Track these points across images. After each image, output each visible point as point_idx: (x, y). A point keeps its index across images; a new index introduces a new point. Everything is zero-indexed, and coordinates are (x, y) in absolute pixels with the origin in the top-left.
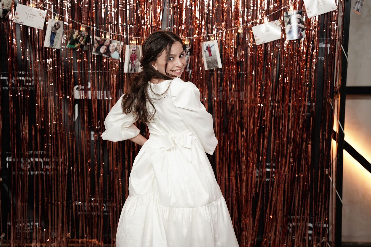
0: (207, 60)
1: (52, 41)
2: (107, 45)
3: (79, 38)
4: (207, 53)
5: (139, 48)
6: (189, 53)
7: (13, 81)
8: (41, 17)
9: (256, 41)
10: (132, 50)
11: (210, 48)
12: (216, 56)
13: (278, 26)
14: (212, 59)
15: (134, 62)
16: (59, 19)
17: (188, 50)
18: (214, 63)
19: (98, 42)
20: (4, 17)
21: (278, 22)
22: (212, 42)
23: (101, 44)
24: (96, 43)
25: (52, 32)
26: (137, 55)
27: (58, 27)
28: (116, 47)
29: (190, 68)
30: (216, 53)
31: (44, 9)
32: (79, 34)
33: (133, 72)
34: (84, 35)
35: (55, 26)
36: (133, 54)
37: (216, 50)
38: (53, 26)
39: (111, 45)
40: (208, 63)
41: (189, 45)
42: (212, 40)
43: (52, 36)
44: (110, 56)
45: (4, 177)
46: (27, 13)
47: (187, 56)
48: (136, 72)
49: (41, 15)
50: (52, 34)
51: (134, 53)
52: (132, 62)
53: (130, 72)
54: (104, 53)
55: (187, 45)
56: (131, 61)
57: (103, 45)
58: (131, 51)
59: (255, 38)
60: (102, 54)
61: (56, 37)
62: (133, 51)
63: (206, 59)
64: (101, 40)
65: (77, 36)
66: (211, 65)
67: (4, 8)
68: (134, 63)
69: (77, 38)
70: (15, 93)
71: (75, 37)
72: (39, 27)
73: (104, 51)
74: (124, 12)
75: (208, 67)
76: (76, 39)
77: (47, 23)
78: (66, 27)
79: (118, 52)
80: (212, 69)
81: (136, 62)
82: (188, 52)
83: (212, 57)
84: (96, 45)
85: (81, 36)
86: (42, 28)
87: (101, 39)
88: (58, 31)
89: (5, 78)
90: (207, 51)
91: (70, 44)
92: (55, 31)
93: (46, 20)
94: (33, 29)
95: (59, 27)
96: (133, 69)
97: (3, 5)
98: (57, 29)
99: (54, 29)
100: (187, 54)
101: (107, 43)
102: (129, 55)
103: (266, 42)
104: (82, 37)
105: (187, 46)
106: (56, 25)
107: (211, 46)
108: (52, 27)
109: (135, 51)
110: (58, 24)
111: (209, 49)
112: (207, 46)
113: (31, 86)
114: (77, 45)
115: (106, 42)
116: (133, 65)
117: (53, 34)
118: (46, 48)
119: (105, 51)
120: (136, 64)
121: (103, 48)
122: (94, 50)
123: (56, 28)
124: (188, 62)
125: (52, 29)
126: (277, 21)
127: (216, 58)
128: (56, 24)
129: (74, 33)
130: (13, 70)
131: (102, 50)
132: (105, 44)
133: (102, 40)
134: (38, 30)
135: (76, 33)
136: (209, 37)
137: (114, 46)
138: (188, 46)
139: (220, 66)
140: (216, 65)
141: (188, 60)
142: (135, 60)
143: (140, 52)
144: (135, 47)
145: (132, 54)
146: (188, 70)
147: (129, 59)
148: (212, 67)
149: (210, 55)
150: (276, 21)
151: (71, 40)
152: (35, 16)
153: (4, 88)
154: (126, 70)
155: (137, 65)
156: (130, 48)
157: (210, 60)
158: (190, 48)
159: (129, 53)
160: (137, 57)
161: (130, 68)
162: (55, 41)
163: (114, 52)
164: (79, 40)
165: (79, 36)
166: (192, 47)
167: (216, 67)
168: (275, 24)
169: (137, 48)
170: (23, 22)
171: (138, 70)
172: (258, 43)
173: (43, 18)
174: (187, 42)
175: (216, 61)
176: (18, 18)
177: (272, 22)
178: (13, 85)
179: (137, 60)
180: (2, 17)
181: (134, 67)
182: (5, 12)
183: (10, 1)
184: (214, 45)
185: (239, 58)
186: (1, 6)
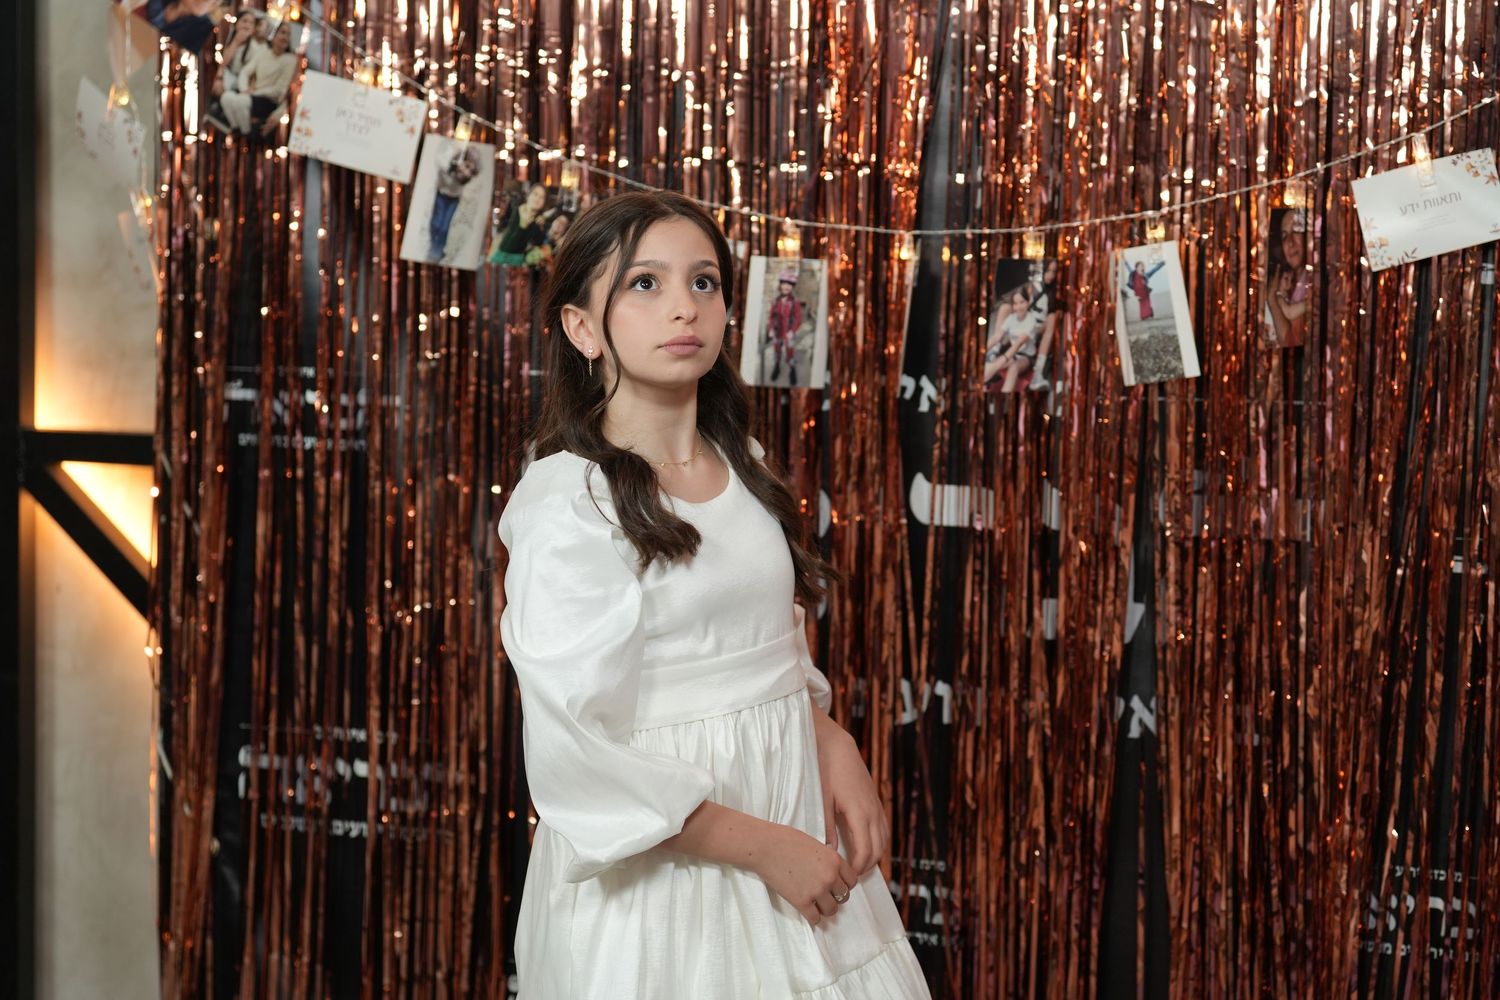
0: (1133, 338)
1: (438, 235)
3: (550, 221)
4: (1134, 300)
5: (812, 273)
6: (1043, 303)
7: (278, 407)
8: (404, 127)
9: (1370, 251)
10: (782, 282)
11: (1145, 278)
12: (1173, 317)
13: (1482, 179)
14: (1156, 332)
15: (790, 335)
17: (1039, 288)
18: (1165, 351)
20: (256, 128)
21: (1483, 159)
22: (1155, 251)
25: (439, 195)
26: (803, 305)
27: (467, 172)
30: (1170, 305)
31: (421, 96)
32: (549, 202)
33: (783, 382)
34: (573, 209)
35: (454, 168)
36: (784, 300)
37: (1172, 289)
38: (446, 165)
40: (1137, 349)
41: (1046, 263)
42: (1156, 241)
43: (441, 212)
45: (230, 836)
46: (344, 113)
47: (1035, 315)
48: (800, 386)
49: (402, 121)
50: (442, 204)
51: (790, 297)
52: (780, 333)
53: (768, 382)
55: (1033, 261)
56: (772, 334)
58: (776, 284)
59: (1368, 237)
61: (457, 215)
62: (787, 288)
63: (1129, 334)
65: (540, 212)
66: (1149, 364)
67: (259, 92)
68: (791, 344)
69: (540, 220)
70: (281, 460)
71: (526, 215)
72: (395, 172)
75: (1138, 369)
76: (533, 226)
77: (423, 155)
78: (501, 173)
80: (1153, 379)
81: (797, 339)
82: (1038, 297)
83: (1154, 323)
85: (560, 212)
86: (403, 175)
88: (467, 191)
90: (1131, 293)
91: (504, 247)
92: (452, 188)
93: (422, 144)
94: (367, 180)
95: (475, 172)
96: (785, 371)
97: (253, 78)
98: (465, 181)
99: (449, 180)
100: (1033, 307)
102: (763, 302)
103: (1421, 255)
104: (563, 219)
105: (1031, 267)
106: (460, 162)
107: (1148, 270)
108: (441, 173)
109: (793, 284)
110: (467, 156)
111: (1139, 283)
112: (1133, 268)
113: (351, 434)
114: (536, 255)
116: (784, 349)
117: (446, 204)
120: (799, 347)
123: (458, 174)
124: (1037, 345)
125: (441, 183)
126: (1480, 151)
127: (1174, 327)
128: (456, 158)
129: (523, 200)
130: (280, 359)
134: (390, 184)
135: (535, 197)
136: (1141, 224)
138: (1040, 266)
139: (1191, 368)
140: (1174, 363)
141: (1039, 337)
142: (794, 326)
143: (817, 293)
144: (792, 269)
145: (779, 299)
146: (1038, 382)
147: (766, 321)
148: (1154, 374)
149: (1147, 314)
150: (1474, 154)
151: (507, 230)
152: (377, 122)
153: (243, 439)
154: (748, 374)
155: (804, 352)
156: (768, 269)
157: (1145, 336)
158: (1049, 276)
159: (765, 292)
160: (804, 312)
161: (770, 363)
162: (454, 233)
164: (551, 233)
165: (548, 214)
166: (1060, 274)
167: (1174, 370)
168: (1470, 167)
169: (802, 270)
170: (329, 152)
171: (809, 376)
172: (1375, 260)
173: (412, 131)
174: (1034, 250)
175: (1171, 345)
176: (308, 133)
177: (1454, 157)
178: (278, 428)
179: (806, 326)
180: (246, 129)
181: (788, 361)
182: (263, 107)
183: (289, 60)
184: (1162, 264)
185: (1277, 333)
186: (243, 83)
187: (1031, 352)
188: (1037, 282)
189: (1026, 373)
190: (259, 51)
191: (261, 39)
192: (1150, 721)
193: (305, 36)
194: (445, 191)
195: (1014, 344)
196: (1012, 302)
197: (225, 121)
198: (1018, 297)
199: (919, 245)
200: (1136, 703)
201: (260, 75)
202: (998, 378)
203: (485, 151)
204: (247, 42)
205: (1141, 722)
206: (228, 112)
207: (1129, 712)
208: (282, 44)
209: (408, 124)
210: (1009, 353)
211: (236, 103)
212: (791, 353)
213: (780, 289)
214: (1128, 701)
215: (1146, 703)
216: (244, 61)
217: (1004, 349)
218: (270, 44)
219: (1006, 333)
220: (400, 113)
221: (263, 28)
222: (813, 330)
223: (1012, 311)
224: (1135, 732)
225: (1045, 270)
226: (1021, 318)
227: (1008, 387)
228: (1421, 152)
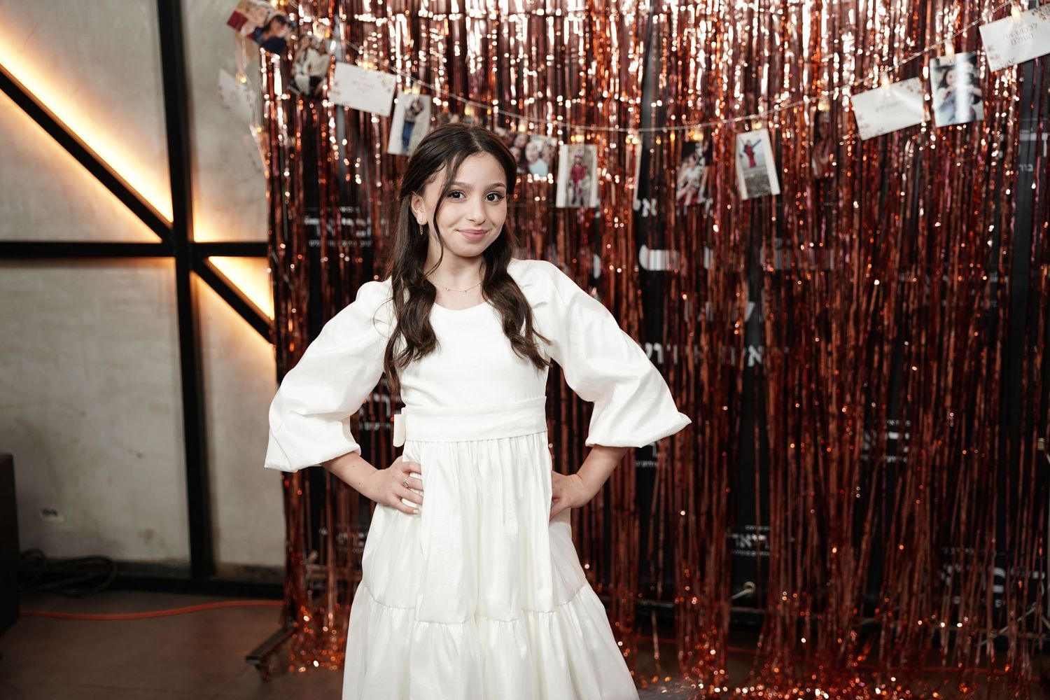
0: (746, 176)
1: (406, 140)
2: (521, 145)
4: (746, 159)
5: (590, 152)
6: (703, 161)
7: (329, 228)
8: (385, 89)
9: (861, 130)
10: (576, 157)
11: (752, 148)
12: (765, 166)
13: (915, 93)
14: (757, 173)
15: (580, 182)
16: (421, 93)
17: (701, 155)
18: (762, 182)
20: (312, 92)
21: (915, 83)
22: (756, 134)
25: (405, 121)
26: (585, 167)
27: (418, 110)
28: (540, 149)
29: (706, 194)
30: (764, 161)
31: (393, 73)
33: (577, 205)
35: (412, 108)
36: (577, 165)
37: (765, 153)
38: (408, 106)
39: (530, 146)
40: (748, 182)
41: (704, 142)
42: (756, 129)
43: (406, 129)
44: (528, 171)
46: (356, 83)
47: (698, 168)
48: (586, 206)
49: (385, 86)
50: (407, 126)
51: (580, 164)
52: (575, 181)
53: (570, 205)
55: (697, 142)
56: (572, 182)
57: (512, 145)
58: (572, 158)
59: (859, 123)
61: (414, 129)
62: (578, 160)
63: (745, 174)
64: (508, 135)
66: (754, 188)
67: (313, 74)
68: (581, 186)
70: (333, 253)
72: (382, 110)
74: (559, 72)
75: (749, 191)
77: (396, 101)
78: (435, 109)
79: (545, 161)
80: (756, 196)
81: (584, 184)
82: (700, 159)
86: (387, 113)
87: (507, 132)
88: (418, 119)
89: (314, 221)
90: (745, 155)
92: (411, 117)
93: (395, 96)
94: (368, 116)
95: (422, 109)
96: (578, 199)
97: (310, 67)
98: (417, 114)
99: (410, 114)
100: (698, 164)
101: (520, 141)
103: (886, 131)
105: (697, 145)
106: (415, 105)
107: (753, 143)
108: (406, 111)
109: (581, 158)
110: (418, 102)
111: (749, 150)
112: (746, 143)
113: (365, 239)
115: (518, 139)
116: (577, 189)
117: (409, 125)
118: (394, 156)
120: (584, 188)
123: (414, 111)
125: (406, 115)
126: (912, 79)
127: (766, 170)
128: (413, 102)
130: (329, 204)
132: (516, 144)
133: (511, 135)
134: (380, 117)
136: (749, 122)
137: (535, 148)
138: (701, 144)
139: (775, 189)
140: (767, 188)
141: (701, 178)
142: (582, 178)
143: (592, 161)
144: (580, 150)
145: (574, 166)
146: (701, 200)
147: (569, 176)
148: (756, 193)
149: (753, 164)
150: (910, 81)
152: (372, 86)
153: (312, 243)
154: (561, 202)
156: (569, 151)
157: (753, 175)
158: (706, 148)
160: (586, 171)
161: (571, 196)
163: (536, 160)
166: (710, 147)
167: (766, 191)
168: (909, 87)
170: (348, 102)
171: (589, 202)
172: (865, 134)
173: (389, 90)
174: (697, 136)
175: (765, 179)
176: (339, 93)
177: (900, 83)
178: (329, 237)
179: (587, 178)
180: (307, 92)
181: (580, 195)
182: (315, 81)
183: (326, 58)
184: (759, 141)
185: (818, 171)
186: (305, 70)
187: (697, 185)
188: (700, 151)
189: (695, 196)
190: (312, 54)
191: (313, 48)
192: (759, 358)
193: (333, 46)
194: (408, 119)
195: (690, 182)
196: (688, 162)
197: (297, 88)
198: (691, 159)
199: (642, 135)
200: (752, 349)
201: (313, 66)
202: (683, 198)
203: (426, 99)
204: (306, 50)
205: (755, 359)
206: (299, 84)
207: (748, 354)
208: (322, 51)
209: (387, 87)
210: (688, 186)
211: (302, 79)
212: (581, 191)
213: (575, 160)
214: (747, 348)
215: (756, 348)
216: (305, 59)
217: (686, 184)
218: (317, 50)
219: (686, 178)
220: (384, 82)
221: (313, 42)
222: (591, 179)
223: (688, 166)
224: (751, 363)
225: (704, 145)
226: (693, 169)
227: (688, 202)
228: (885, 81)
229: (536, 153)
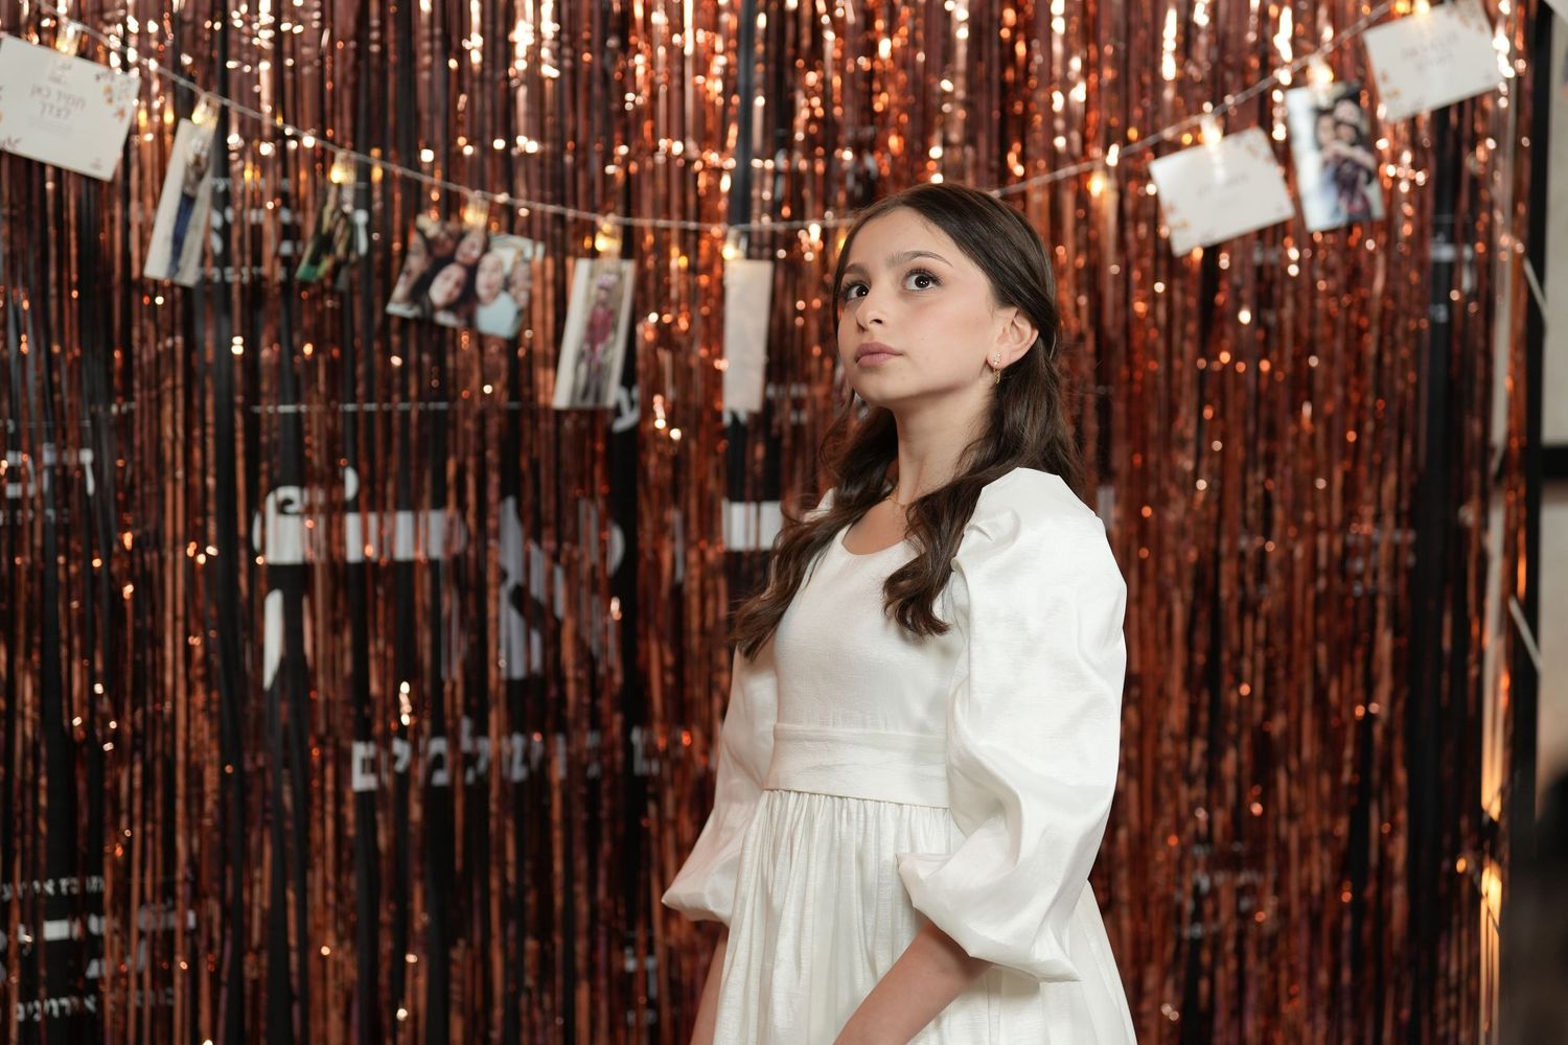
1: (178, 243)
2: (468, 261)
3: (337, 224)
8: (113, 109)
9: (1173, 233)
10: (600, 288)
13: (1262, 159)
15: (599, 347)
19: (430, 244)
23: (440, 258)
24: (417, 254)
25: (183, 193)
26: (613, 313)
27: (204, 165)
28: (507, 268)
32: (337, 203)
34: (348, 209)
35: (197, 162)
36: (599, 309)
38: (191, 157)
39: (488, 261)
43: (182, 216)
44: (470, 322)
46: (39, 90)
49: (110, 101)
50: (183, 206)
51: (605, 305)
53: (579, 404)
54: (450, 307)
56: (587, 347)
57: (449, 259)
58: (594, 291)
59: (1170, 219)
60: (434, 308)
61: (192, 220)
62: (603, 295)
64: (443, 235)
65: (332, 214)
68: (599, 357)
69: (332, 223)
71: (326, 219)
72: (96, 166)
73: (450, 294)
76: (329, 230)
79: (515, 299)
84: (416, 263)
85: (341, 213)
86: (105, 168)
88: (200, 191)
91: (311, 260)
92: (192, 187)
96: (593, 388)
98: (199, 178)
99: (192, 176)
101: (469, 249)
103: (1219, 236)
104: (343, 221)
109: (608, 290)
114: (327, 265)
115: (465, 246)
116: (594, 364)
117: (187, 204)
119: (457, 293)
120: (604, 360)
121: (448, 278)
122: (400, 291)
123: (198, 170)
131: (442, 289)
132: (459, 257)
135: (332, 197)
137: (499, 265)
142: (603, 339)
144: (609, 274)
145: (595, 308)
147: (584, 333)
152: (80, 102)
154: (561, 394)
163: (495, 296)
164: (335, 239)
165: (336, 216)
170: (17, 141)
172: (1179, 243)
173: (122, 113)
177: (1237, 135)
181: (595, 377)
194: (189, 189)
209: (117, 104)
212: (598, 368)
213: (597, 296)
220: (109, 90)
229: (497, 278)
